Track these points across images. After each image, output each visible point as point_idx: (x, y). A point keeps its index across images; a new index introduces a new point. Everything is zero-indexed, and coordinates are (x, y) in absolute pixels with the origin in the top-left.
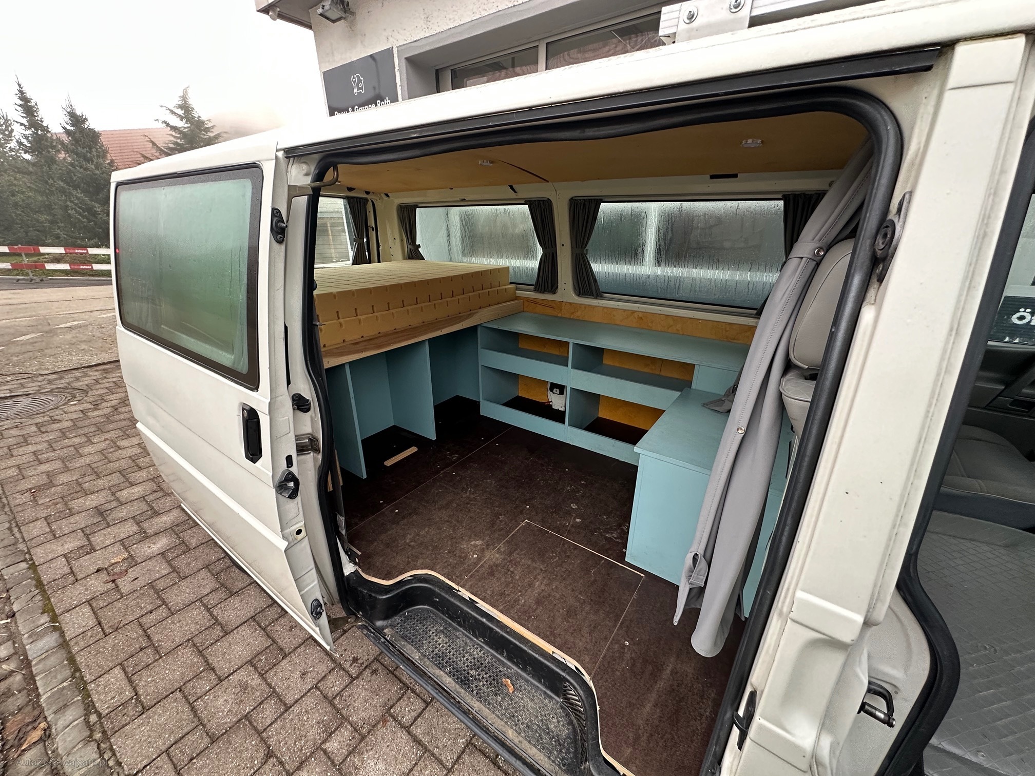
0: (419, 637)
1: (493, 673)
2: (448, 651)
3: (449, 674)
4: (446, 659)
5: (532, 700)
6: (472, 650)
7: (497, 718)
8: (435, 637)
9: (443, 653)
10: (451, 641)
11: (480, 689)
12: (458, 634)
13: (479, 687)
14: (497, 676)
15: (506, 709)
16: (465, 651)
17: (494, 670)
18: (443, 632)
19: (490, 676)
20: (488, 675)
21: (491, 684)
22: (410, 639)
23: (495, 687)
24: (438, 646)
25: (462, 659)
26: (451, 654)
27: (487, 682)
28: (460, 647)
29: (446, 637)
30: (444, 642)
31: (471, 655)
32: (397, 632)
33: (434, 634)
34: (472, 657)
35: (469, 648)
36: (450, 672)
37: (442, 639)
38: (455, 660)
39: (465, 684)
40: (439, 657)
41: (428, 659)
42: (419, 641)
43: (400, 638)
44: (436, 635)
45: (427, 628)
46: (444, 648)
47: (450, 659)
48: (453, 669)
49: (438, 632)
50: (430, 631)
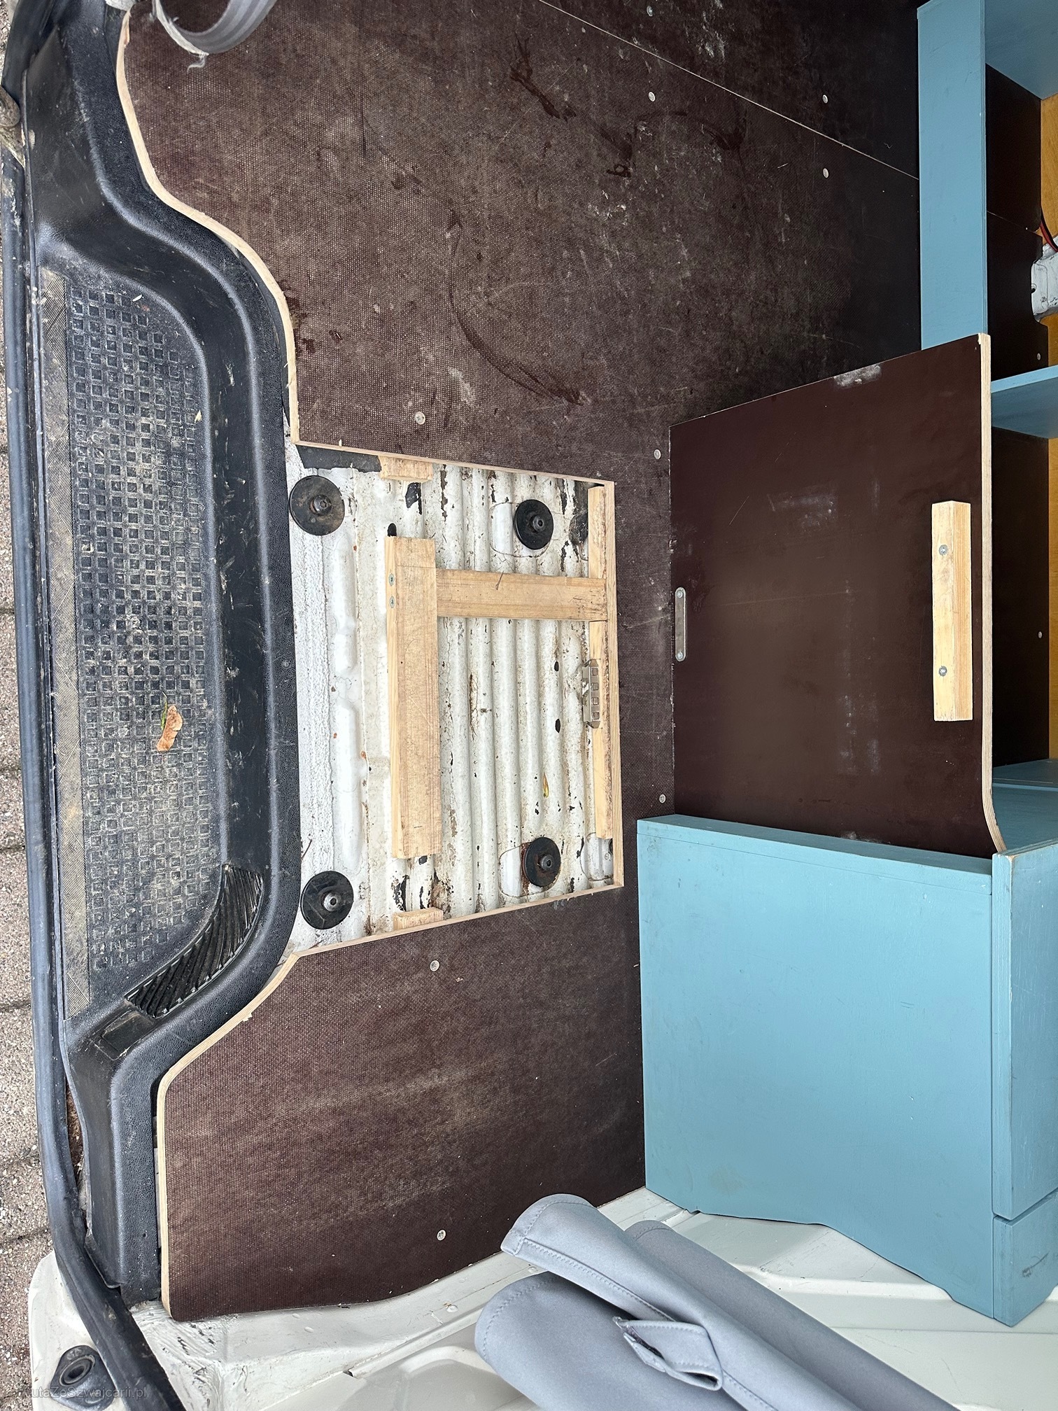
0: (106, 395)
1: (170, 669)
2: (131, 510)
3: (82, 562)
4: (111, 523)
5: (178, 805)
6: (182, 574)
7: (77, 759)
8: (139, 445)
9: (117, 501)
10: (162, 498)
11: (107, 670)
12: (194, 500)
13: (109, 663)
14: (170, 685)
15: (114, 764)
16: (166, 558)
17: (177, 669)
18: (168, 454)
19: (155, 670)
20: (154, 663)
21: (140, 685)
22: (82, 372)
23: (141, 701)
24: (123, 472)
25: (143, 566)
26: (133, 526)
27: (137, 671)
28: (165, 535)
29: (164, 475)
30: (147, 481)
31: (168, 579)
32: (69, 313)
33: (145, 435)
34: (167, 588)
35: (182, 560)
36: (88, 562)
37: (148, 467)
38: (126, 548)
39: (91, 624)
40: (101, 499)
41: (73, 473)
42: (98, 406)
43: (60, 338)
44: (147, 443)
45: (145, 396)
46: (131, 495)
47: (117, 532)
48: (103, 562)
49: (157, 440)
50: (144, 414)
